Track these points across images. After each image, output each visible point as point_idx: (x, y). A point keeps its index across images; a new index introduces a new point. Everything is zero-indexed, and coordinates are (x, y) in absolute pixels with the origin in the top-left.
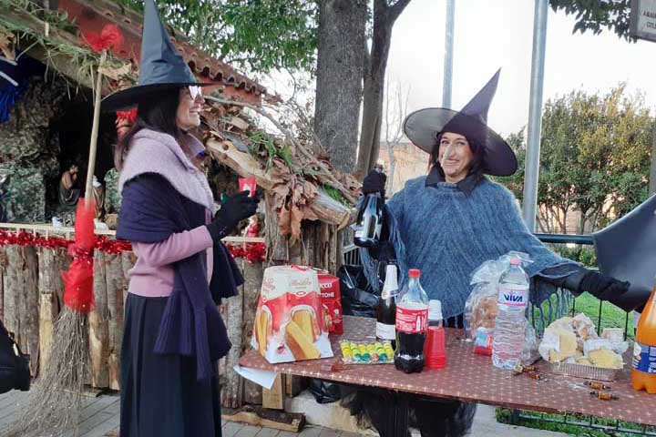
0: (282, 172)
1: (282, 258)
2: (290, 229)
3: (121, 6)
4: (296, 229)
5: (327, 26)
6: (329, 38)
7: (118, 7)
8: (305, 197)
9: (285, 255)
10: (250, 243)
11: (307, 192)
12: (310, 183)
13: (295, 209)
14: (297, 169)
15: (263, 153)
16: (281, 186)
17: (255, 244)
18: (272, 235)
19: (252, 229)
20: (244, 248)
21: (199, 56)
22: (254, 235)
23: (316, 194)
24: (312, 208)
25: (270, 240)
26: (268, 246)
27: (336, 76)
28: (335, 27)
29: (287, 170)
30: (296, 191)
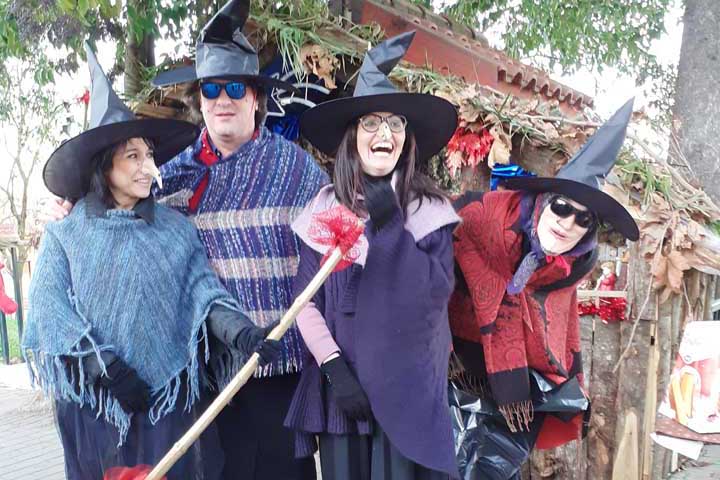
0: (660, 208)
1: (650, 317)
2: (667, 280)
3: (421, 9)
4: (675, 280)
5: (698, 12)
6: (701, 29)
7: (418, 9)
8: (691, 241)
9: (654, 314)
10: (604, 299)
11: (691, 234)
12: (696, 223)
13: (675, 255)
14: (679, 203)
15: (638, 185)
16: (654, 226)
17: (610, 299)
18: (636, 288)
19: (607, 281)
20: (597, 305)
21: (501, 59)
22: (609, 287)
23: (703, 236)
24: (697, 255)
25: (635, 295)
26: (630, 302)
27: (708, 78)
28: (710, 13)
29: (666, 205)
30: (677, 231)
